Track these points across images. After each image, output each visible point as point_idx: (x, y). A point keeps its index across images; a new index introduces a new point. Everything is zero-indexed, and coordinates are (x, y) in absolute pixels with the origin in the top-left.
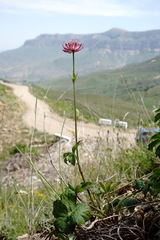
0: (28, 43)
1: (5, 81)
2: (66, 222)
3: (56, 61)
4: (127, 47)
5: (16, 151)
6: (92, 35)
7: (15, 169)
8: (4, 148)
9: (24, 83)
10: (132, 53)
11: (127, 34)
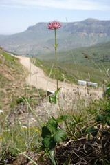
0: (30, 28)
1: (14, 54)
2: (50, 141)
3: (48, 41)
4: (98, 31)
5: (21, 101)
6: (74, 23)
7: (20, 114)
8: (13, 99)
9: (27, 55)
10: (102, 35)
11: (98, 22)
